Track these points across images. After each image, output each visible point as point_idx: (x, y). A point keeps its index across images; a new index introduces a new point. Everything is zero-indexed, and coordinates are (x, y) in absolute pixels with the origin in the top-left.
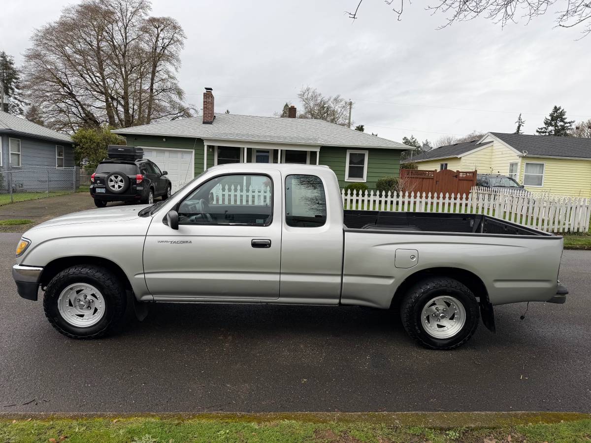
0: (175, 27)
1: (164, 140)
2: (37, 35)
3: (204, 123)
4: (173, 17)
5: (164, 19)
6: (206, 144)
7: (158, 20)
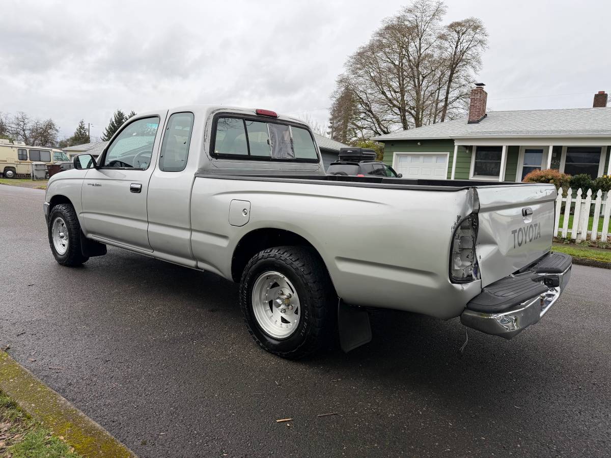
0: (476, 28)
1: (419, 144)
2: (349, 62)
3: (469, 123)
4: (475, 17)
5: (468, 21)
6: (457, 144)
7: (459, 24)
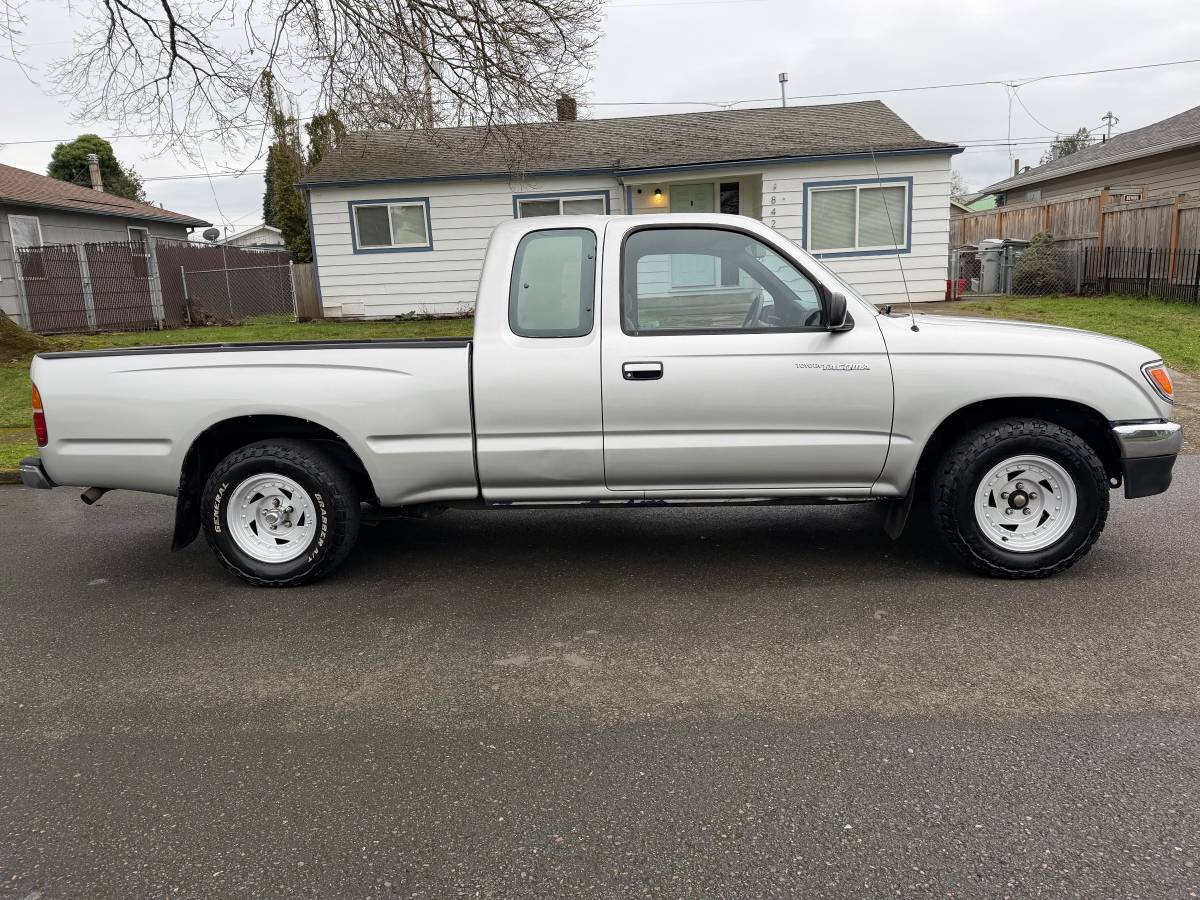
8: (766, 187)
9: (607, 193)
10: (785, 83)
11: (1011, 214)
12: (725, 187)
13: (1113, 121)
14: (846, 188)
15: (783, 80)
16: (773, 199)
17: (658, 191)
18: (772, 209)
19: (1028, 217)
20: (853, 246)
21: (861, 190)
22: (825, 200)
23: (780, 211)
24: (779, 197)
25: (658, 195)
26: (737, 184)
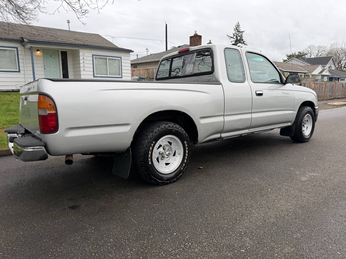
8: (81, 54)
9: (17, 48)
10: (69, 23)
11: (136, 71)
12: (62, 52)
13: (148, 51)
14: (104, 58)
15: (68, 22)
16: (83, 58)
17: (38, 50)
18: (83, 61)
19: (141, 72)
20: (107, 75)
21: (108, 59)
22: (98, 60)
23: (86, 62)
24: (85, 58)
25: (39, 52)
26: (67, 52)
